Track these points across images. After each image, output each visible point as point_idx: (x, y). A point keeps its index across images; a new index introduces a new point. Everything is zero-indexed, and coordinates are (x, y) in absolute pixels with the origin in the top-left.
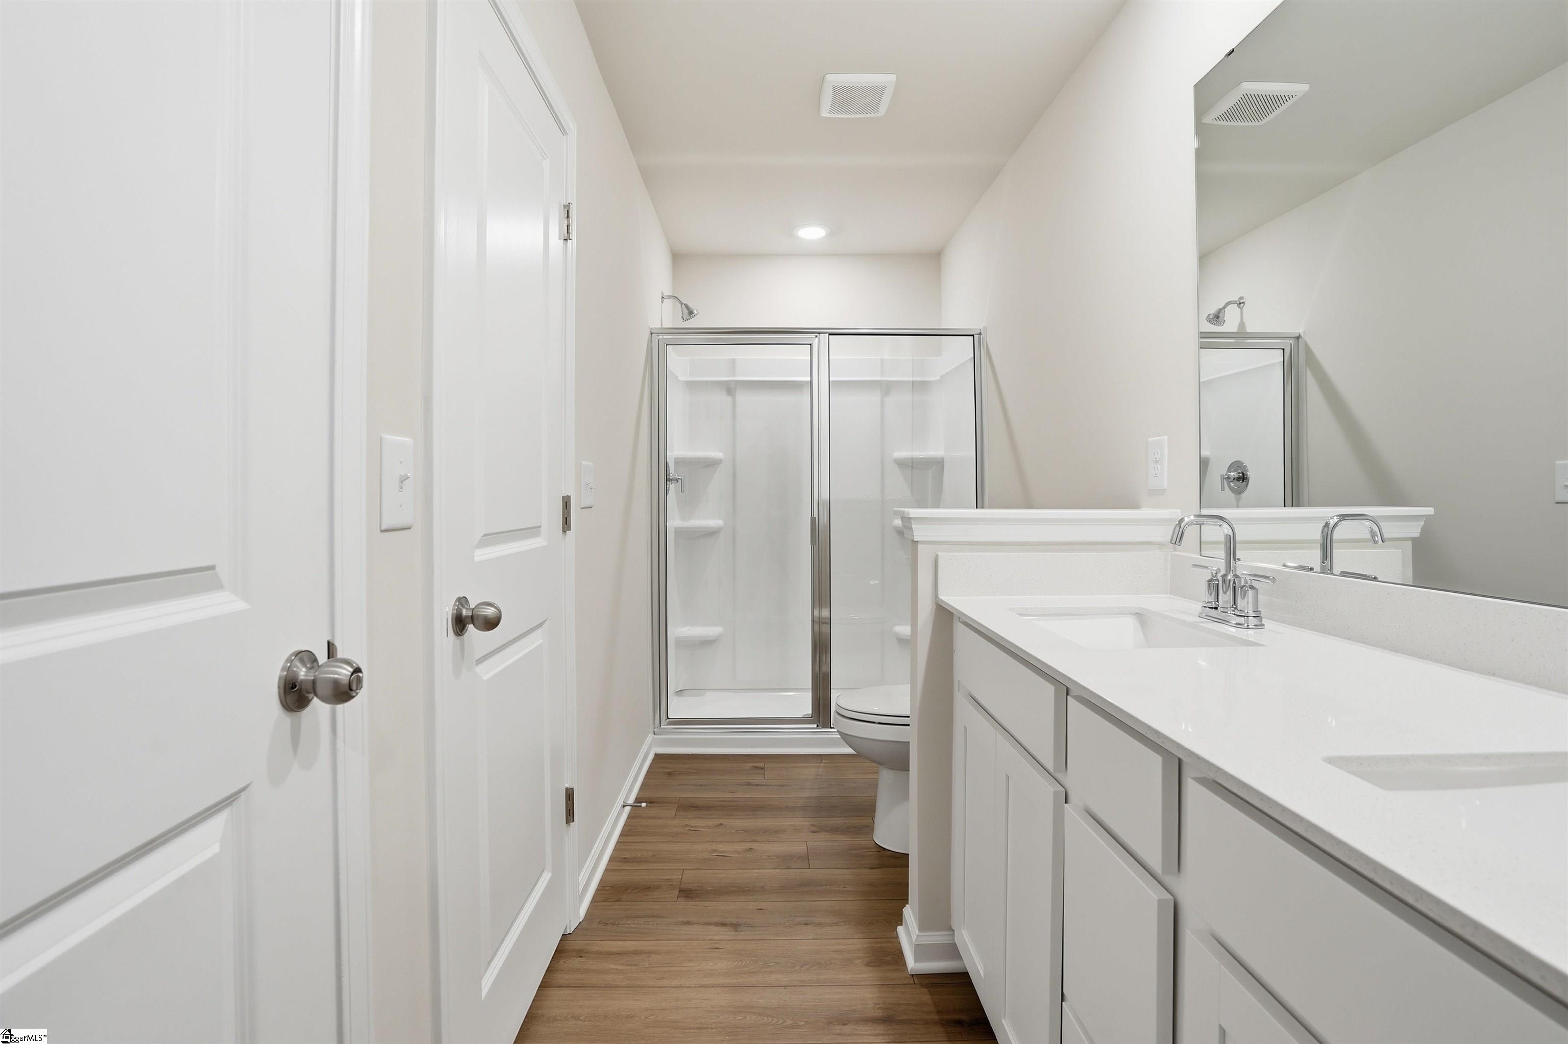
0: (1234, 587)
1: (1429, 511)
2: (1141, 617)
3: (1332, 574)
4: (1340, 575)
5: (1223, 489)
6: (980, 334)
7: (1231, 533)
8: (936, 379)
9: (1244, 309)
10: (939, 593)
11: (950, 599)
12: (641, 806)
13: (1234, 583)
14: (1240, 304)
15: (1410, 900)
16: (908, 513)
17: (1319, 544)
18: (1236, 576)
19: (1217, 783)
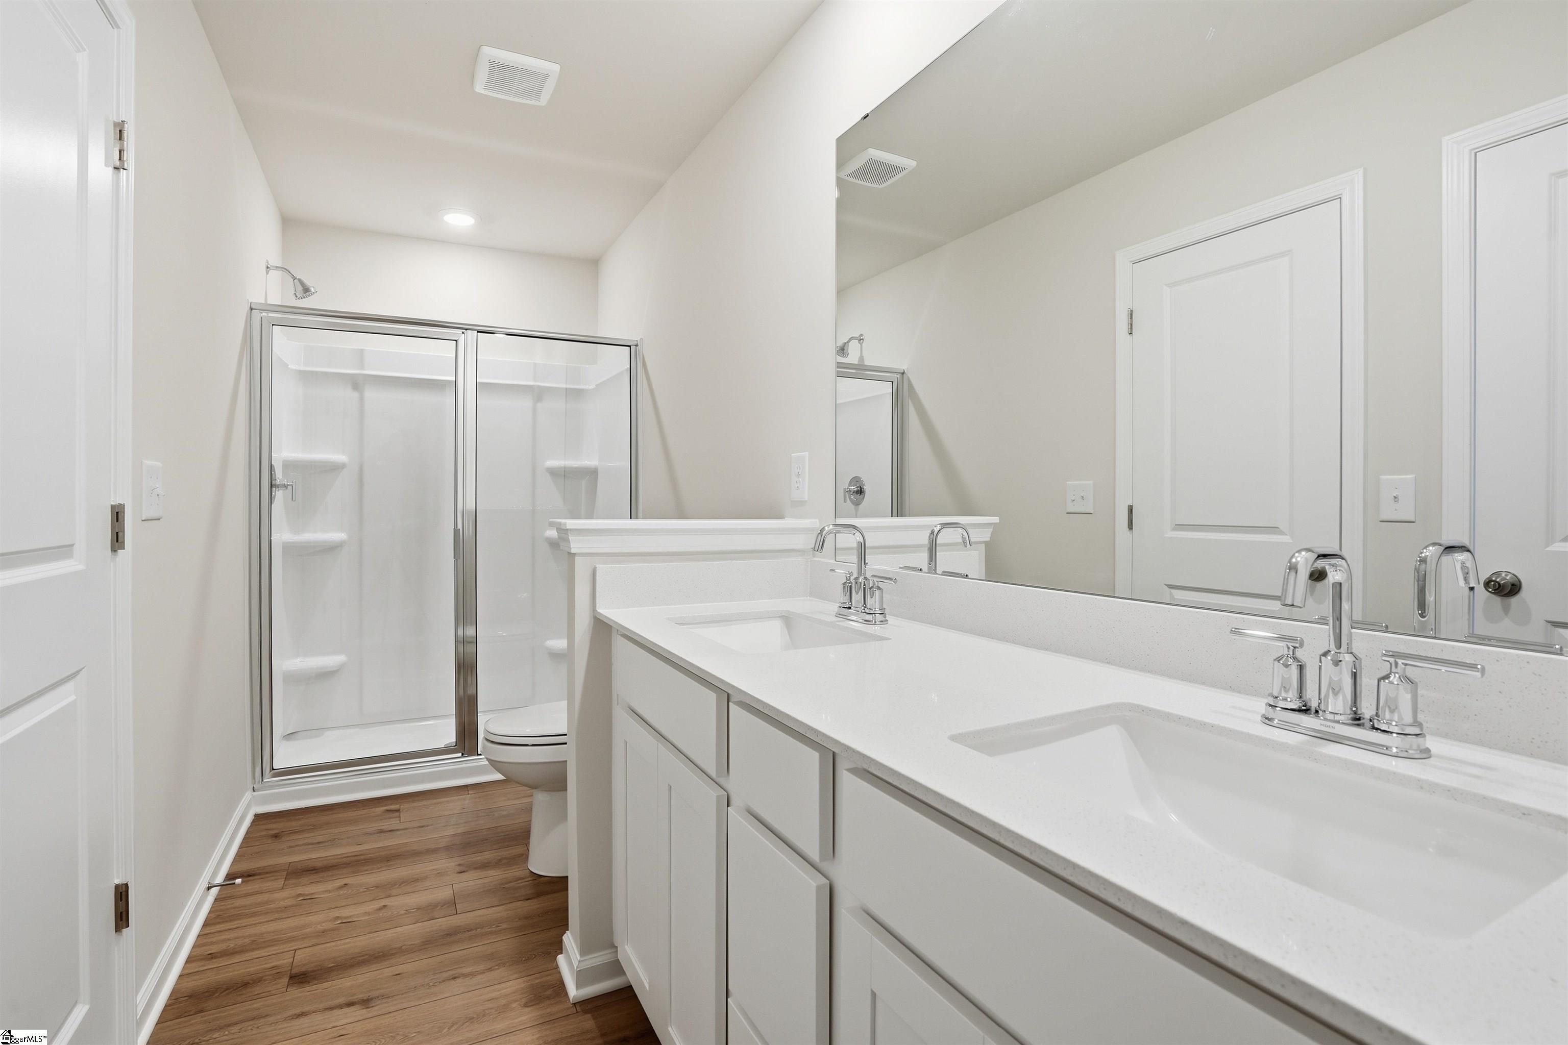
0: (864, 589)
1: (996, 520)
2: (787, 619)
3: (936, 573)
4: (942, 575)
5: (845, 501)
6: (637, 345)
7: (862, 541)
8: (591, 387)
9: (863, 344)
10: (597, 605)
11: (606, 611)
12: (234, 883)
13: (864, 585)
14: (860, 340)
15: (1026, 853)
16: (565, 524)
17: (927, 548)
18: (866, 578)
19: (868, 772)
